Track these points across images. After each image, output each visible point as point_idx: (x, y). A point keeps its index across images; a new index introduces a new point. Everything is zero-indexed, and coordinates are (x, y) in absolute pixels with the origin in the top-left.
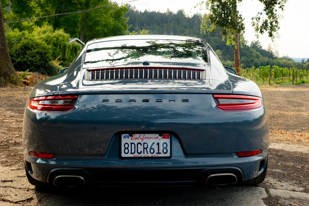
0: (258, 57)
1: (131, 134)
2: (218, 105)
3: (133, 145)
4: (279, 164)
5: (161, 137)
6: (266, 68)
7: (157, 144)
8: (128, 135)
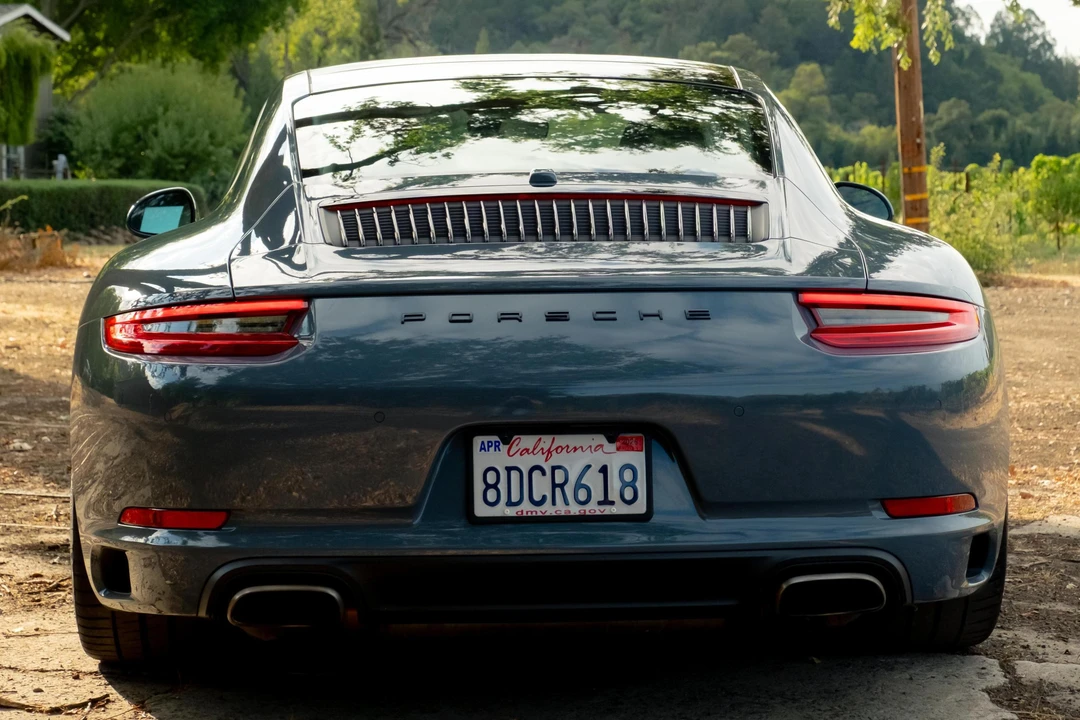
0: (1030, 101)
1: (507, 433)
2: (815, 331)
3: (514, 475)
4: (1070, 586)
5: (612, 447)
6: (1073, 163)
7: (600, 471)
8: (496, 438)
